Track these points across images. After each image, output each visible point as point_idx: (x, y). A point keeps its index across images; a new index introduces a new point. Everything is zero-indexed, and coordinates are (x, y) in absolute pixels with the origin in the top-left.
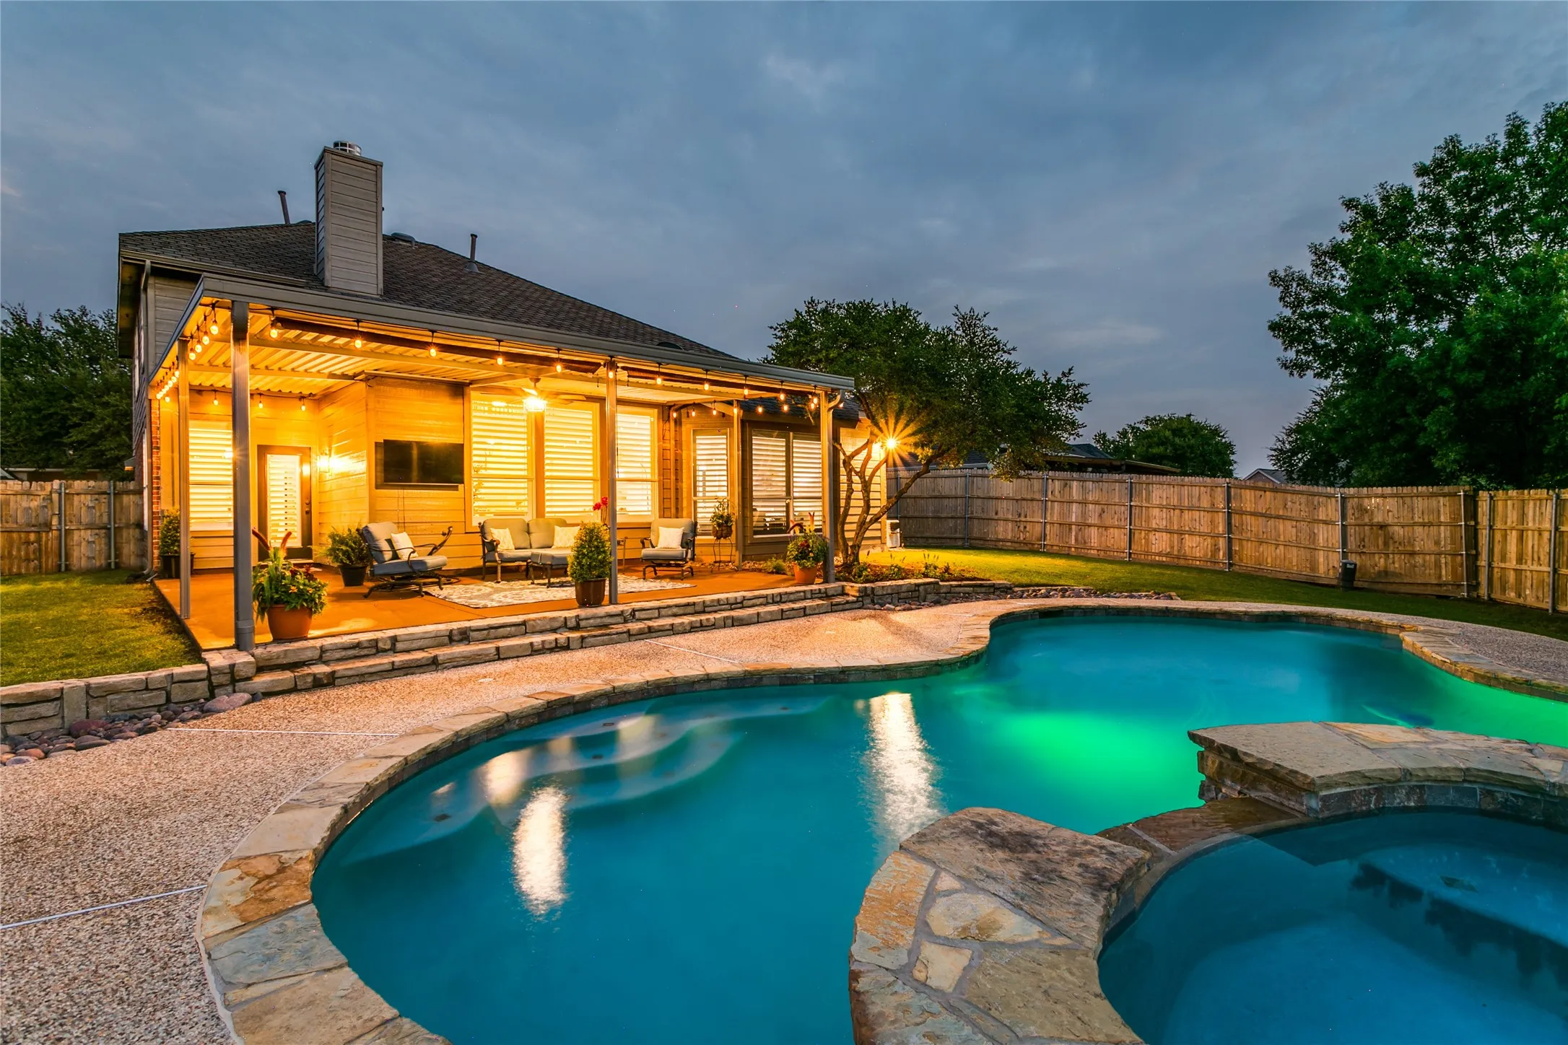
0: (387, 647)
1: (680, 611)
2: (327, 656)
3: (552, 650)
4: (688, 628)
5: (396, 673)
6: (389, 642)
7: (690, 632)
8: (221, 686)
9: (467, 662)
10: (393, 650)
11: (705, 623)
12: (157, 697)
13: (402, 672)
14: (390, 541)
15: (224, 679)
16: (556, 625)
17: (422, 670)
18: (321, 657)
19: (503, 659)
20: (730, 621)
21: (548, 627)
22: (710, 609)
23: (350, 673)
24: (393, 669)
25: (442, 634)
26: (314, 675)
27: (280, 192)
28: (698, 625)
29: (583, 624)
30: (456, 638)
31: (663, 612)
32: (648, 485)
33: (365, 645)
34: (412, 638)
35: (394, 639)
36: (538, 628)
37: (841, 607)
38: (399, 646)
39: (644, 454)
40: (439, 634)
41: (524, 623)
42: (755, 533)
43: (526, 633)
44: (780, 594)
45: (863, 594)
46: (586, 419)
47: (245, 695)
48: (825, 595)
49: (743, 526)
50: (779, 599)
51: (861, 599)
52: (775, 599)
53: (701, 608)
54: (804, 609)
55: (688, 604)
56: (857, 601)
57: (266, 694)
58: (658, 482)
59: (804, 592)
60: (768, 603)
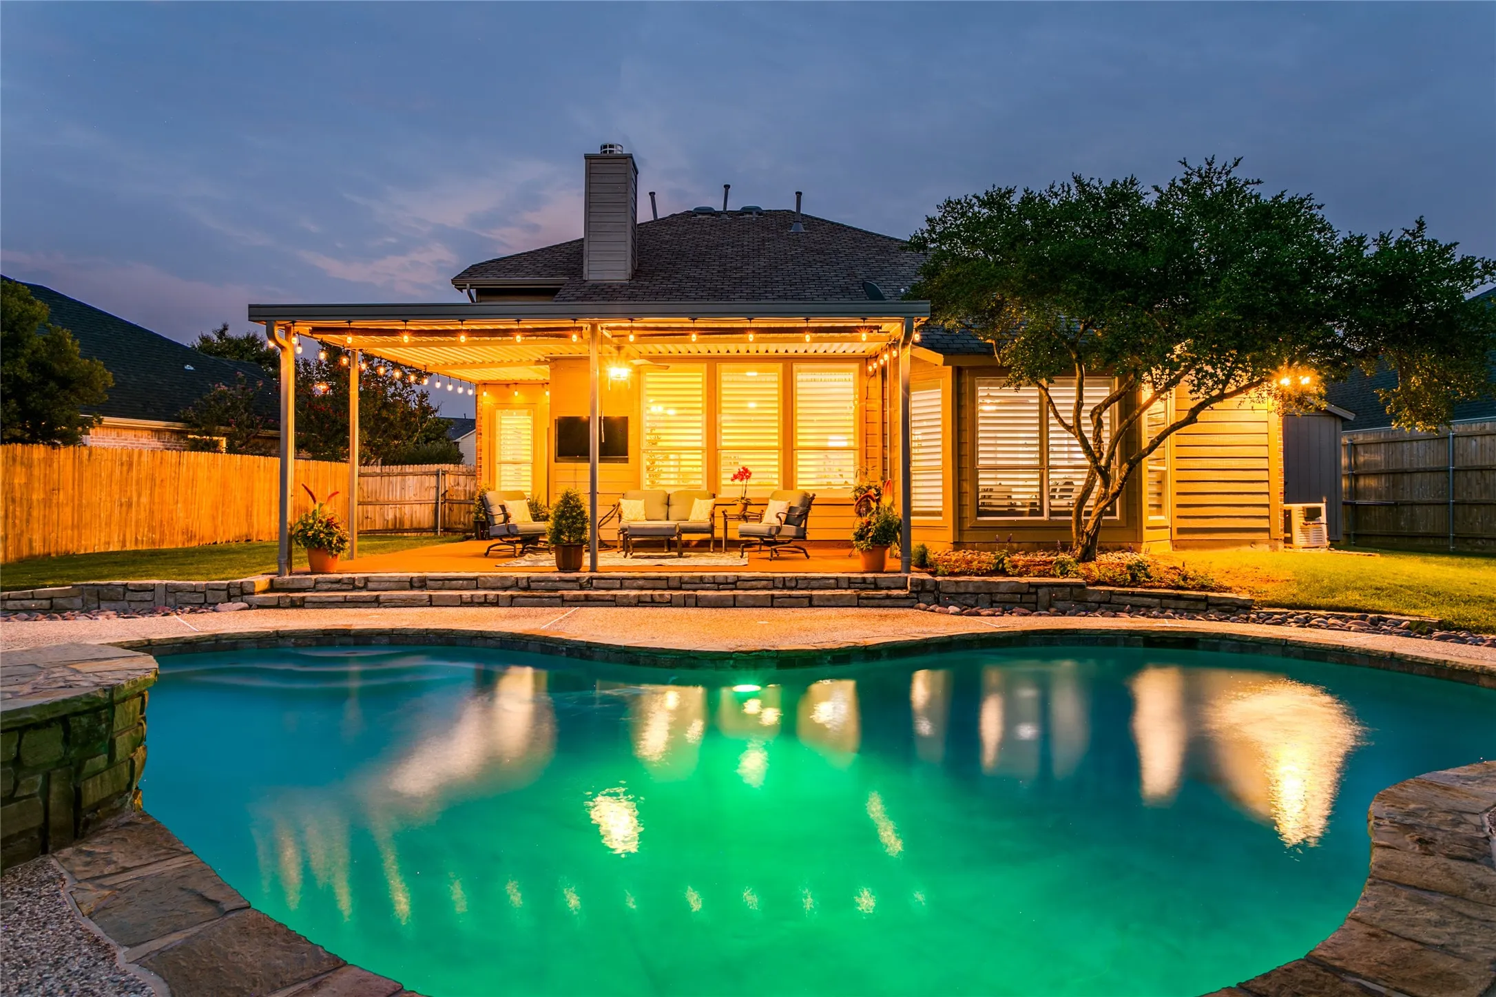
0: (361, 585)
2: (319, 586)
3: (481, 604)
5: (348, 604)
6: (363, 581)
7: (636, 606)
8: (234, 596)
9: (403, 604)
10: (365, 588)
11: (658, 599)
12: (200, 597)
13: (351, 604)
14: (503, 508)
15: (237, 592)
16: (508, 583)
17: (366, 606)
18: (314, 587)
19: (434, 606)
21: (499, 585)
23: (314, 600)
24: (345, 602)
25: (404, 579)
26: (292, 597)
27: (650, 193)
28: (649, 599)
29: (533, 585)
30: (416, 585)
31: (627, 583)
32: (851, 455)
33: (346, 581)
34: (380, 580)
35: (367, 580)
36: (488, 585)
37: (877, 602)
38: (370, 585)
39: (848, 418)
40: (401, 579)
41: (476, 579)
42: (981, 514)
43: (477, 588)
44: (796, 579)
45: (920, 589)
46: (771, 382)
47: (244, 605)
48: (872, 586)
49: (960, 505)
50: (793, 584)
51: (914, 595)
52: (788, 584)
53: (676, 584)
54: (810, 598)
55: (659, 579)
56: (907, 598)
57: (259, 607)
58: (860, 449)
59: (836, 579)
60: (775, 588)
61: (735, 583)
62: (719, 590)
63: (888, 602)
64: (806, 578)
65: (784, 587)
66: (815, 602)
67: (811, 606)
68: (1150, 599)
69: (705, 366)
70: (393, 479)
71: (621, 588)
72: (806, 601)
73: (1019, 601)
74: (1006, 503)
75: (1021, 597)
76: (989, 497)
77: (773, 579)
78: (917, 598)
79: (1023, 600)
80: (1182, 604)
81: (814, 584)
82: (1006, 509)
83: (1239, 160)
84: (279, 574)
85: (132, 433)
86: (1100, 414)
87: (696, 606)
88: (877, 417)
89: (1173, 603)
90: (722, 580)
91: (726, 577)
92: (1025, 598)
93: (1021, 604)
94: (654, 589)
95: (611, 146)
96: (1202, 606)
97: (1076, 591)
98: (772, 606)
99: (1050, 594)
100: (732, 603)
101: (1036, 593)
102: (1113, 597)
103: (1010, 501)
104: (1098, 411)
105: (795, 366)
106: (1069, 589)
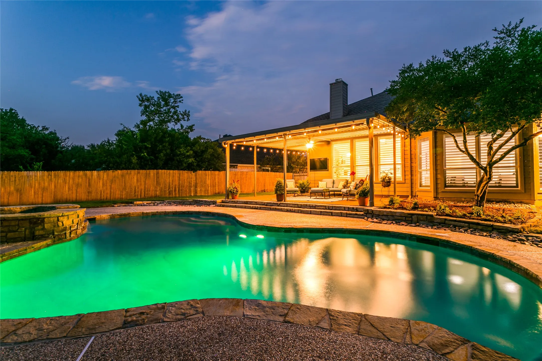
1: (293, 206)
4: (286, 210)
7: (286, 212)
11: (291, 210)
15: (214, 202)
16: (263, 204)
20: (300, 211)
22: (303, 207)
28: (289, 210)
31: (288, 205)
34: (240, 201)
37: (352, 216)
42: (446, 186)
43: (257, 205)
44: (332, 207)
45: (367, 212)
46: (367, 144)
47: (215, 205)
48: (356, 210)
49: (436, 183)
50: (331, 208)
51: (365, 214)
52: (330, 208)
53: (300, 206)
54: (332, 213)
55: (296, 204)
56: (363, 215)
57: (217, 206)
58: (402, 164)
59: (344, 207)
60: (326, 209)
61: (315, 207)
62: (311, 208)
63: (356, 216)
64: (335, 207)
65: (329, 209)
66: (333, 214)
67: (332, 215)
68: (463, 224)
69: (350, 141)
70: (302, 177)
71: (287, 207)
72: (331, 214)
73: (404, 219)
74: (461, 182)
75: (405, 218)
76: (454, 180)
77: (325, 206)
78: (366, 215)
79: (406, 219)
80: (480, 227)
81: (337, 208)
82: (462, 185)
83: (522, 19)
84: (225, 199)
85: (250, 168)
86: (491, 144)
87: (301, 213)
88: (408, 152)
89: (475, 227)
90: (312, 206)
91: (313, 205)
92: (407, 219)
93: (405, 221)
94: (294, 207)
95: (338, 79)
96: (490, 229)
97: (429, 217)
98: (321, 215)
99: (418, 218)
100: (310, 213)
101: (412, 217)
102: (446, 221)
103: (463, 182)
104: (490, 143)
105: (379, 138)
106: (425, 216)
